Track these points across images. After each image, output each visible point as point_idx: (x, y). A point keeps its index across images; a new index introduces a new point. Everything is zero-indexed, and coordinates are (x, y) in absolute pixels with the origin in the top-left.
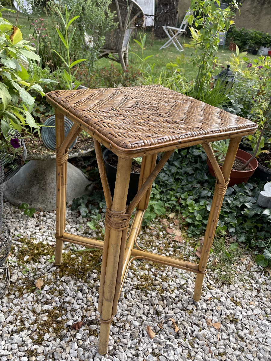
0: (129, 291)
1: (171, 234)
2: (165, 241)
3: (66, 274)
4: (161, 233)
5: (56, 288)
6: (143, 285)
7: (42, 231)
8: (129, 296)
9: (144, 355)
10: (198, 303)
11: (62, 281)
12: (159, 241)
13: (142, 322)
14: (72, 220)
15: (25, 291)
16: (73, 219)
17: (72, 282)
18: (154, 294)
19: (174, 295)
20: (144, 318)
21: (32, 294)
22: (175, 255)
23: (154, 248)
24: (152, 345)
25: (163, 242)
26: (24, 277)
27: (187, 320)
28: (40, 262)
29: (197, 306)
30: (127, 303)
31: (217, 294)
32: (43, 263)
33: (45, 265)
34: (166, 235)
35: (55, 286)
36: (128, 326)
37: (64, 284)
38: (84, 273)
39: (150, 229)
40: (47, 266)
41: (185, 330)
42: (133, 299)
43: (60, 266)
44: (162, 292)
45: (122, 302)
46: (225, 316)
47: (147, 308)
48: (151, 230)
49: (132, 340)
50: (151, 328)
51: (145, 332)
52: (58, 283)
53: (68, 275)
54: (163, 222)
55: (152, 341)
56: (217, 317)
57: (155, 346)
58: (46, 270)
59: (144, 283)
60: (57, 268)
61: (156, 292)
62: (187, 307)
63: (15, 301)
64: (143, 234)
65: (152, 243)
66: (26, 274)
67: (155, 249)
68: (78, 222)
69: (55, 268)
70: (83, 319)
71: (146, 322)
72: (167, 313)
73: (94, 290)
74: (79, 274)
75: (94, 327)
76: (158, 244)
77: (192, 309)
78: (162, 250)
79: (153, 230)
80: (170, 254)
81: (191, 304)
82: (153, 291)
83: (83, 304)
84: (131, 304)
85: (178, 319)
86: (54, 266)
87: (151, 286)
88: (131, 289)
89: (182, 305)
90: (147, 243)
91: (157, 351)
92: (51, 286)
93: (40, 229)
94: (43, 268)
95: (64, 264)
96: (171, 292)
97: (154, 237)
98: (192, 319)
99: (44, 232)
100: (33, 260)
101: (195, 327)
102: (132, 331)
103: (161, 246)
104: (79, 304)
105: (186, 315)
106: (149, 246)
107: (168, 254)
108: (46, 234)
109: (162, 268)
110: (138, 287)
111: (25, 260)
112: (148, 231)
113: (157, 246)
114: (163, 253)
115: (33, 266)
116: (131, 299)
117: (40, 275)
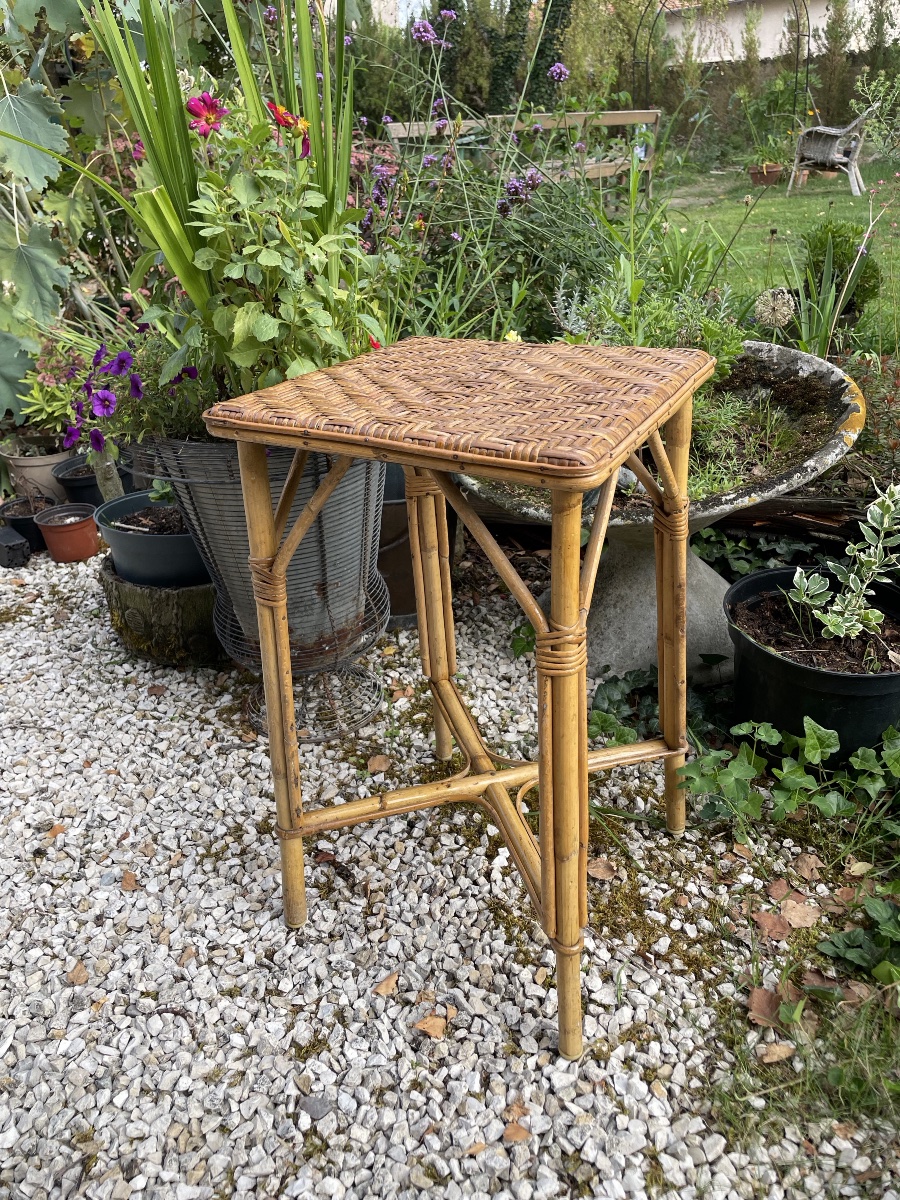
0: (474, 896)
1: (772, 901)
2: (724, 899)
4: (746, 878)
6: (509, 912)
8: (457, 903)
9: (328, 996)
12: (711, 889)
15: (353, 759)
18: (499, 944)
19: (535, 991)
21: (353, 771)
23: (665, 886)
26: (381, 741)
28: (427, 736)
29: (552, 1062)
30: (436, 908)
31: (641, 1106)
32: (430, 741)
33: (426, 746)
34: (753, 891)
36: (375, 936)
40: (429, 750)
41: (450, 1059)
42: (456, 915)
43: (442, 762)
44: (524, 962)
45: (432, 899)
46: (570, 1150)
47: (454, 950)
48: (731, 851)
49: (351, 960)
54: (800, 864)
55: (369, 995)
56: (548, 1127)
57: (360, 1004)
58: (419, 755)
59: (516, 913)
60: (432, 764)
61: (513, 948)
62: (525, 1036)
63: (323, 761)
64: (696, 843)
66: (388, 739)
67: (665, 891)
69: (430, 761)
70: (350, 861)
72: (468, 998)
73: (428, 841)
75: (340, 883)
76: (691, 887)
77: (533, 1055)
78: (676, 905)
79: (736, 855)
80: (682, 930)
81: (544, 1046)
82: (508, 942)
83: (381, 844)
84: (438, 915)
85: (469, 1029)
86: (434, 756)
87: (521, 932)
88: (480, 896)
89: (520, 1021)
90: (663, 864)
91: (349, 1013)
92: (388, 781)
93: (507, 689)
94: (419, 749)
95: (448, 766)
96: (540, 981)
97: (710, 868)
98: (494, 1063)
99: (506, 698)
100: (423, 726)
101: (473, 1078)
102: (368, 946)
103: (696, 900)
104: (376, 838)
105: (497, 1044)
106: (659, 872)
107: (676, 925)
108: (502, 703)
109: (605, 930)
110: (496, 907)
111: (415, 717)
112: (720, 848)
113: (682, 890)
114: (666, 913)
115: (413, 736)
116: (451, 911)
117: (400, 753)
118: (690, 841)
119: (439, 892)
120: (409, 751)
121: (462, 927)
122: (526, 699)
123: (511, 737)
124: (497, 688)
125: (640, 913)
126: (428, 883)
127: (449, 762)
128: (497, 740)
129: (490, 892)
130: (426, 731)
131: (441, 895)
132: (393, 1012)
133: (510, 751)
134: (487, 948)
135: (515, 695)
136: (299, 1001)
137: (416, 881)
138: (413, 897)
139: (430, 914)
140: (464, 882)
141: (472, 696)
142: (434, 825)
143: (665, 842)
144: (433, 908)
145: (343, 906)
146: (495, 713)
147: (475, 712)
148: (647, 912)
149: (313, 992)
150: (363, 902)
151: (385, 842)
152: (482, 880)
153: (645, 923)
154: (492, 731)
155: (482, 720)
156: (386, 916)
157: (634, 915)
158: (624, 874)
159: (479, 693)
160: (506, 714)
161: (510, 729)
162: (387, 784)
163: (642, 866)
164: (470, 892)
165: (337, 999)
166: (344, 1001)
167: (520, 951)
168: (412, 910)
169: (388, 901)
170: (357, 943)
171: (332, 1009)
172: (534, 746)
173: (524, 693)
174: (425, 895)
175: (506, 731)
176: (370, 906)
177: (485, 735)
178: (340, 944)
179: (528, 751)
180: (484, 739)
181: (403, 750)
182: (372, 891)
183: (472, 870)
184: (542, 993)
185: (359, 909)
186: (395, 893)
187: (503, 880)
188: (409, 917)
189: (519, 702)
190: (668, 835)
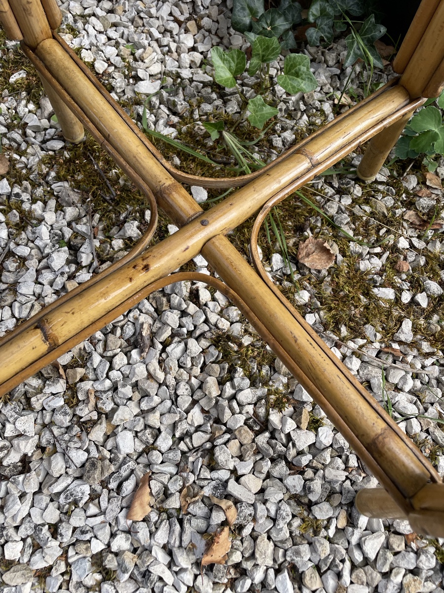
0: (190, 334)
3: (75, 181)
5: (22, 202)
6: (240, 345)
7: (113, 18)
8: (175, 350)
9: (74, 544)
10: (363, 521)
11: (51, 193)
12: (419, 237)
13: (149, 449)
14: (214, 27)
16: (217, 22)
17: (71, 212)
18: (247, 395)
19: (304, 439)
20: (165, 442)
22: (428, 318)
23: (378, 250)
24: (113, 535)
25: (430, 247)
27: (283, 542)
28: (39, 106)
29: (352, 522)
30: (154, 365)
32: (46, 113)
33: (45, 122)
35: (25, 196)
36: (98, 434)
37: (52, 203)
38: (117, 204)
39: (422, 182)
40: (51, 127)
41: (248, 565)
42: (180, 367)
43: (75, 146)
44: (279, 405)
45: (144, 354)
47: (196, 417)
48: (424, 183)
49: (80, 478)
50: (156, 486)
51: (129, 486)
52: (39, 191)
53: (77, 186)
55: (124, 523)
57: (121, 543)
58: (40, 138)
59: (247, 341)
60: (64, 148)
61: (262, 391)
62: (316, 503)
64: (387, 184)
65: (388, 232)
67: (379, 255)
68: (225, 41)
69: (58, 145)
71: (156, 457)
72: (238, 479)
74: (105, 201)
76: (403, 243)
77: (329, 520)
78: (398, 272)
79: (428, 187)
80: (413, 301)
81: (336, 503)
82: (253, 385)
83: (48, 290)
84: (161, 376)
85: (255, 519)
86: (61, 138)
87: (260, 365)
88: (198, 333)
89: (307, 489)
90: (367, 222)
91: (111, 563)
92: (17, 190)
93: (111, 11)
94: (37, 130)
95: (85, 148)
96: (304, 425)
97: (411, 212)
98: (298, 553)
99: (115, 25)
100: (29, 90)
101: (283, 583)
102: (94, 453)
103: (411, 256)
104: (37, 282)
105: (289, 524)
106: (367, 235)
107: (406, 297)
108: (112, 33)
109: (344, 330)
110: (221, 340)
111: (12, 80)
112: (412, 182)
113: (394, 249)
114: (392, 285)
115: (22, 110)
116: (174, 364)
117: (15, 140)
118: (381, 183)
119: (148, 342)
120: (24, 134)
121: (193, 380)
122: (140, 22)
123: (147, 87)
124: (99, 12)
125: (367, 294)
126: (129, 331)
127: (84, 143)
128: (129, 94)
129: (206, 321)
130: (34, 98)
131: (152, 345)
132: (162, 537)
133: (151, 107)
134: (235, 404)
135: (124, 19)
136: (39, 563)
137: (113, 331)
138: (120, 360)
139: (150, 376)
140: (172, 318)
141: (74, 32)
142: (102, 242)
143: (358, 191)
144: (151, 370)
145: (36, 403)
146: (111, 51)
147: (87, 56)
148: (375, 290)
149: (53, 549)
150: (60, 387)
151: (51, 284)
152: (192, 308)
153: (378, 307)
154: (119, 82)
155: (100, 66)
156: (97, 398)
157: (364, 300)
158: (335, 249)
159: (80, 25)
160: (126, 52)
161: (141, 73)
162: (17, 195)
163: (351, 233)
164: (185, 330)
165: (87, 549)
166: (97, 546)
167: (270, 393)
168: (126, 377)
169: (91, 376)
170: (79, 457)
171: (87, 564)
172: (176, 94)
173: (134, 13)
174: (135, 353)
175: (137, 79)
176: (72, 389)
177: (112, 89)
178: (58, 465)
179: (175, 104)
180: (113, 95)
181: (16, 135)
182: (65, 367)
183: (175, 299)
184: (310, 438)
185: (61, 402)
186: (97, 359)
187: (214, 299)
188: (127, 391)
189: (132, 28)
190: (357, 180)
